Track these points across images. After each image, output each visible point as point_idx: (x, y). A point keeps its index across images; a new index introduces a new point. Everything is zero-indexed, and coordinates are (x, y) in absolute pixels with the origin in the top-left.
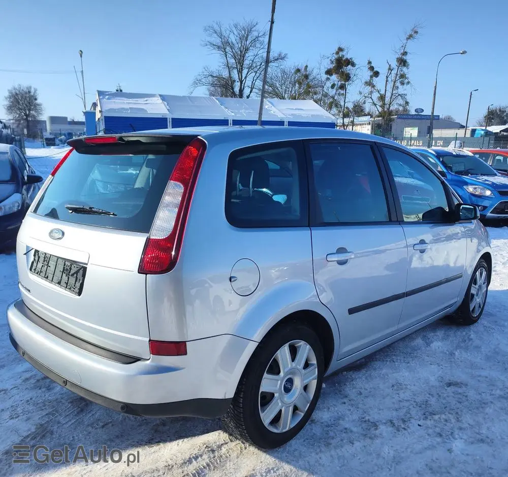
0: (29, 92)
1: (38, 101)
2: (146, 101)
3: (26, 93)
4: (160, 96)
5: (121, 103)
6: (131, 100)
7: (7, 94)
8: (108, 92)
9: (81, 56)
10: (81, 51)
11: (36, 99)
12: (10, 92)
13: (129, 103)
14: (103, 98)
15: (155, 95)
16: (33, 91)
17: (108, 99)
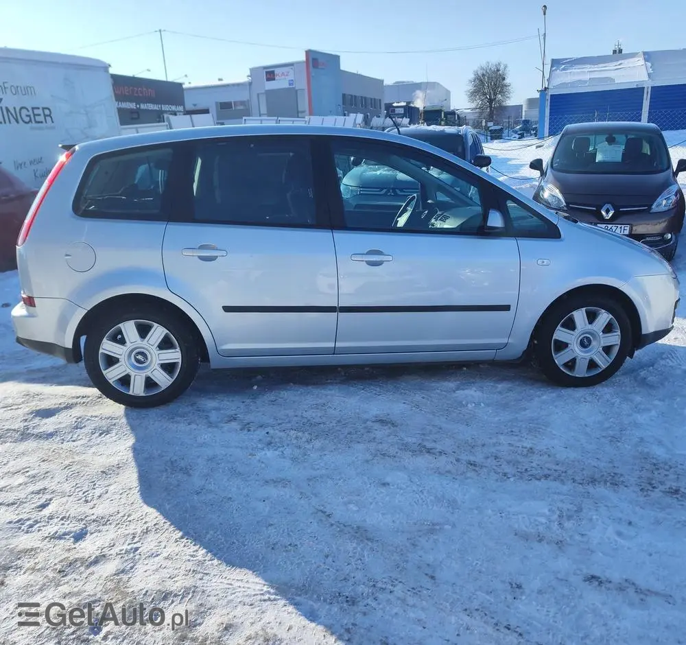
0: (498, 70)
1: (507, 81)
2: (620, 65)
3: (494, 72)
4: (645, 53)
5: (578, 73)
6: (596, 68)
7: (472, 76)
8: (566, 59)
9: (545, 14)
10: (545, 6)
11: (504, 79)
12: (476, 73)
13: (590, 72)
14: (556, 70)
15: (637, 53)
16: (502, 67)
17: (564, 69)
